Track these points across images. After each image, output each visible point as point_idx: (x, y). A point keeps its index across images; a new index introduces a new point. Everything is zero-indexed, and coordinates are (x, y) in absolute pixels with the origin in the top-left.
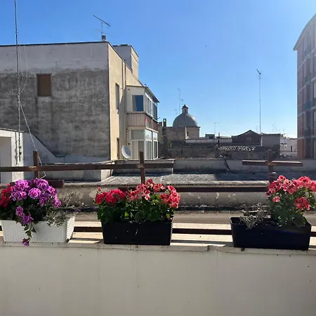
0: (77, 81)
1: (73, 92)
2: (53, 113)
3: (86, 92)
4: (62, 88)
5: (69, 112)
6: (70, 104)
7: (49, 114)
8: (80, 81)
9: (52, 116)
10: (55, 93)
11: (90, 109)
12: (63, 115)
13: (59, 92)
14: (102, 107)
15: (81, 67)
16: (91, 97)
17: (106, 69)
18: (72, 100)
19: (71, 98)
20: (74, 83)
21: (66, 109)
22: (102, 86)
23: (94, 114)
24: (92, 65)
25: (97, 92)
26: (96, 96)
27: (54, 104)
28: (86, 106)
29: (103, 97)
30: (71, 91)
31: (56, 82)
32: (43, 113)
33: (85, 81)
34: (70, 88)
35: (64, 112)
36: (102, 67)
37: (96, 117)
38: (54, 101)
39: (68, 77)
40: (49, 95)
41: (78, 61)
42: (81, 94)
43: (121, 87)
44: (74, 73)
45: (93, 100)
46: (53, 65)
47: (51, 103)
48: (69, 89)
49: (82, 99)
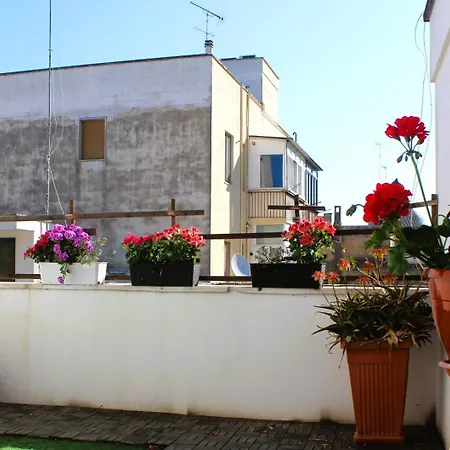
0: (151, 129)
1: (142, 151)
2: (106, 191)
3: (168, 150)
4: (124, 143)
5: (136, 188)
6: (136, 174)
7: (100, 194)
8: (158, 129)
9: (104, 196)
10: (112, 154)
11: (173, 182)
12: (125, 194)
13: (119, 151)
14: (197, 177)
15: (159, 103)
16: (177, 159)
17: (207, 105)
18: (142, 167)
19: (139, 161)
20: (146, 134)
21: (129, 184)
22: (198, 137)
23: (181, 191)
24: (181, 99)
25: (188, 150)
26: (185, 156)
27: (108, 175)
28: (167, 176)
29: (199, 159)
30: (139, 150)
31: (114, 132)
32: (89, 191)
33: (166, 129)
34: (139, 143)
35: (127, 189)
36: (199, 102)
37: (184, 198)
38: (109, 168)
39: (136, 123)
40: (101, 156)
41: (156, 93)
42: (157, 154)
43: (236, 138)
44: (147, 114)
45: (180, 165)
46: (109, 102)
47: (104, 173)
48: (137, 147)
49: (160, 164)
